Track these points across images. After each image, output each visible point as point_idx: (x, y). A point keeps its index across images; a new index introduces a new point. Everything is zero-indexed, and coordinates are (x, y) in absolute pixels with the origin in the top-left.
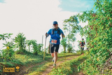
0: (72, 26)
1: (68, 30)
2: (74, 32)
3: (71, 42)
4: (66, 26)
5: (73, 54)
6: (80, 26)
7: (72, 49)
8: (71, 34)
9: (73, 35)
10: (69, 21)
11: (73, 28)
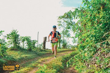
0: (66, 22)
1: (62, 26)
2: (69, 28)
3: (65, 38)
4: (60, 22)
5: (68, 49)
6: (74, 22)
7: (67, 45)
8: (66, 30)
9: (67, 31)
10: (63, 17)
11: (67, 24)
